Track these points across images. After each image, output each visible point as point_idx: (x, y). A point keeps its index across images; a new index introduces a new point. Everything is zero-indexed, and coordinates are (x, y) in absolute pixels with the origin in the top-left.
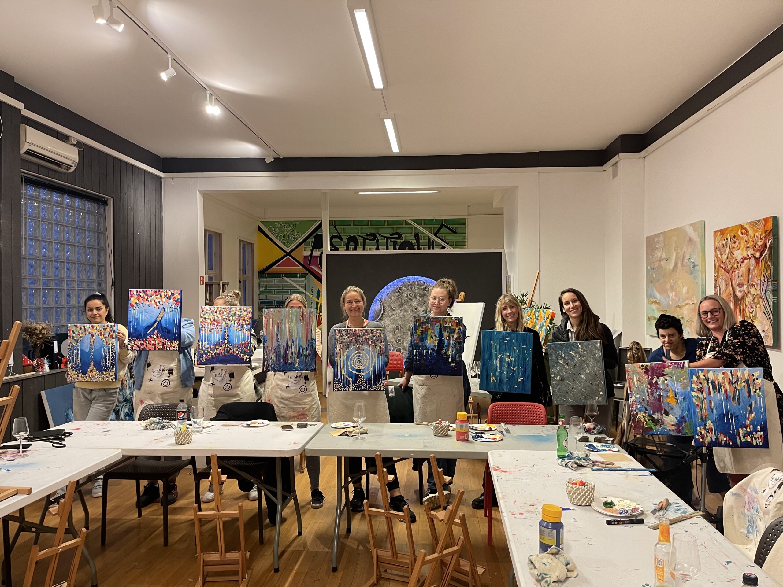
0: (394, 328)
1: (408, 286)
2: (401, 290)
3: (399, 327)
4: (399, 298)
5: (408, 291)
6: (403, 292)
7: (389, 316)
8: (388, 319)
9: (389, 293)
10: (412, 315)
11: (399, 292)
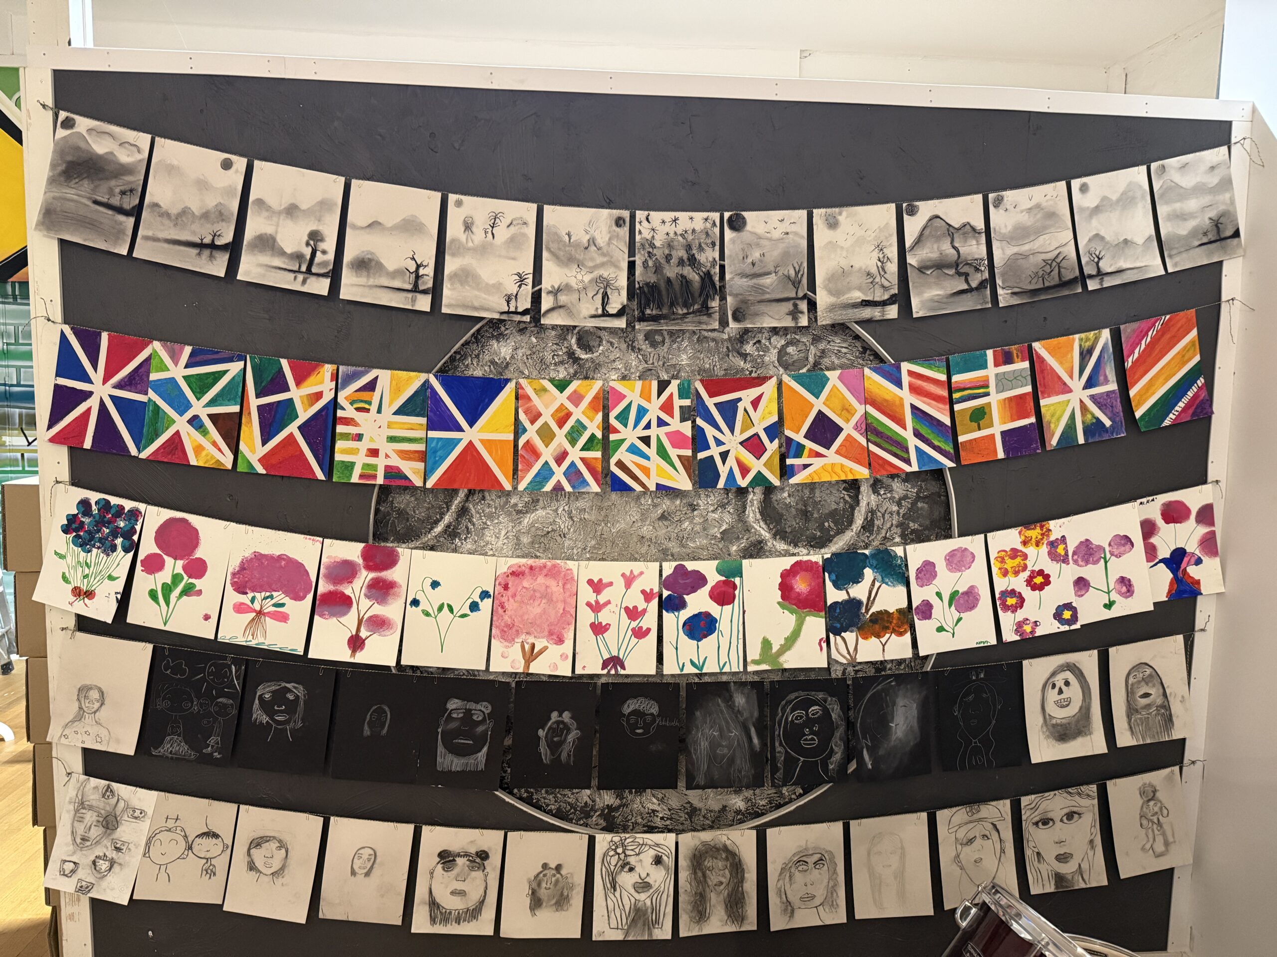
5: (633, 356)
6: (602, 359)
7: (509, 514)
8: (503, 533)
9: (508, 364)
10: (655, 506)
11: (576, 360)
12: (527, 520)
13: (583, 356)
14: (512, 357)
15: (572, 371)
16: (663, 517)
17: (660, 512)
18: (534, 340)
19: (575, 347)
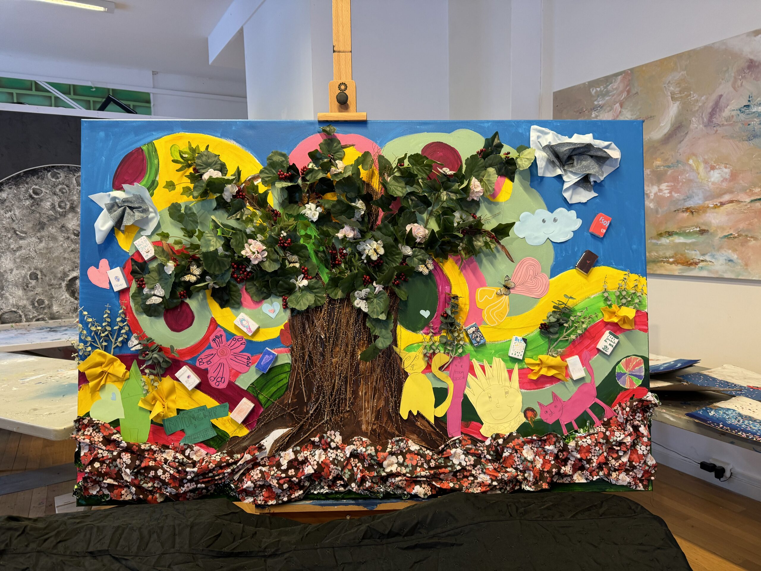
0: (25, 277)
1: (55, 186)
2: (35, 193)
3: (39, 273)
4: (33, 211)
5: (55, 197)
6: (43, 198)
7: (10, 252)
8: (9, 258)
9: (5, 200)
10: (69, 247)
11: (33, 198)
12: (18, 254)
13: (35, 197)
14: (7, 197)
15: (31, 202)
16: (72, 251)
17: (71, 249)
18: (15, 191)
19: (32, 194)
